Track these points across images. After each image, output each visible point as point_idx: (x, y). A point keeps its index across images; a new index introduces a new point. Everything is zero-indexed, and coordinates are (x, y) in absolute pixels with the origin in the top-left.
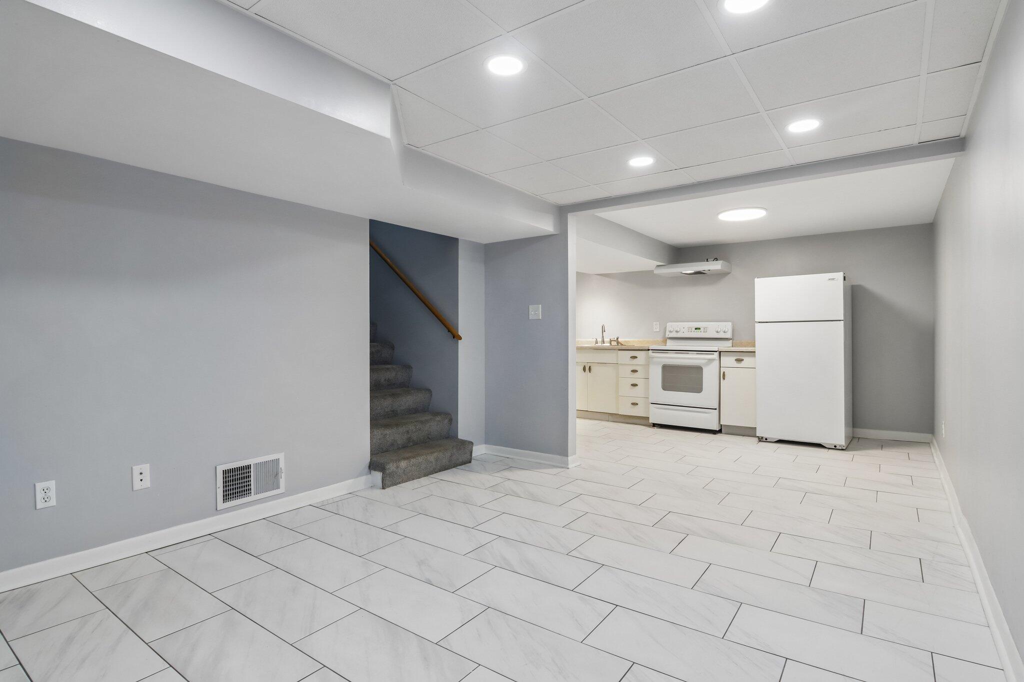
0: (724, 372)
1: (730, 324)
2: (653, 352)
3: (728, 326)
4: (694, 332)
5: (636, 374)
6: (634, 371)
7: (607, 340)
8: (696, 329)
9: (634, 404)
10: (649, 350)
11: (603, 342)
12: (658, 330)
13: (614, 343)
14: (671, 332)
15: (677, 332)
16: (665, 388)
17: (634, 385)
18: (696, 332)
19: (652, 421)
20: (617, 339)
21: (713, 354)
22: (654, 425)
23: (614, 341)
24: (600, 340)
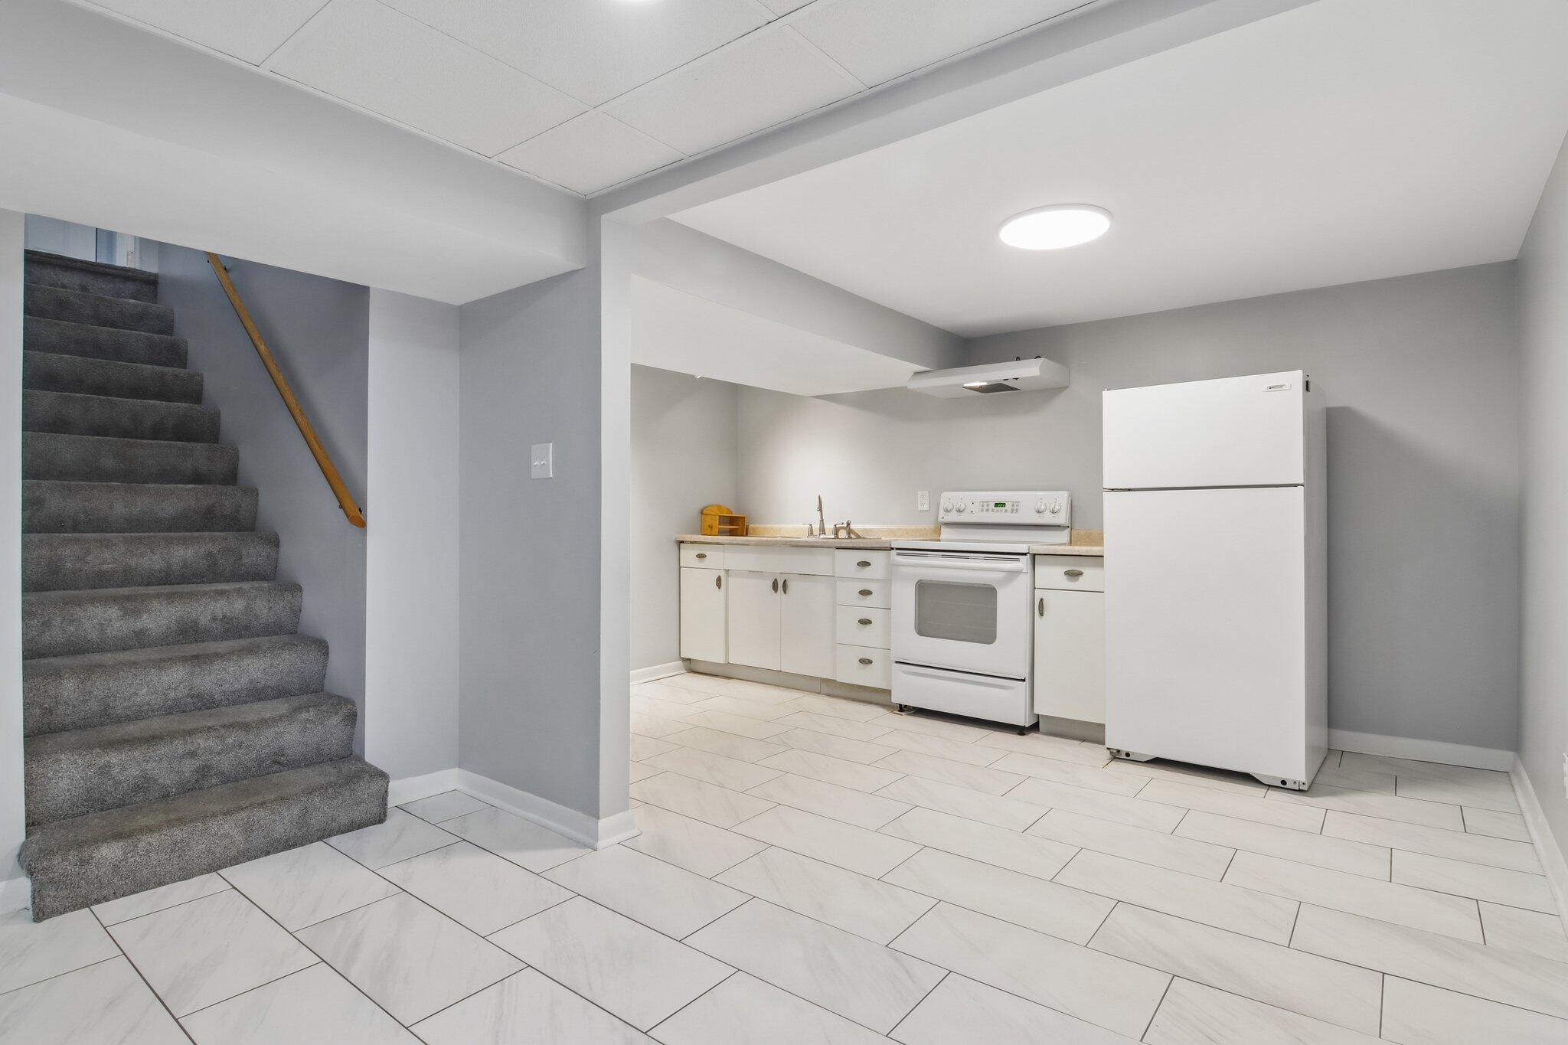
0: (1042, 600)
1: (1065, 494)
2: (899, 554)
3: (1061, 499)
4: (993, 511)
5: (869, 597)
6: (865, 593)
7: (829, 526)
8: (997, 505)
9: (866, 662)
10: (892, 549)
11: (823, 531)
12: (926, 507)
13: (843, 534)
14: (947, 511)
15: (959, 511)
16: (921, 631)
17: (865, 622)
18: (997, 511)
19: (897, 699)
20: (848, 524)
21: (1017, 560)
22: (902, 708)
23: (843, 528)
24: (816, 526)
